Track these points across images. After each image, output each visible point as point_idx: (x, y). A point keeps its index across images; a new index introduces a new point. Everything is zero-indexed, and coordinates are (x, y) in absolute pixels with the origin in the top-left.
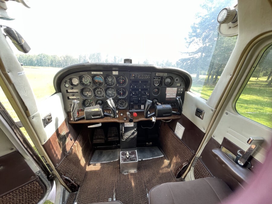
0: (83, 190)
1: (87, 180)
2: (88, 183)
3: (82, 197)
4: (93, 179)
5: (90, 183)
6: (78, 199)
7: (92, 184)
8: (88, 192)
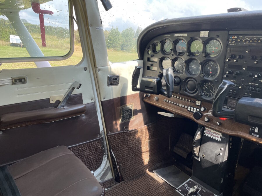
0: (123, 187)
1: (135, 182)
2: (133, 186)
3: (117, 191)
4: (140, 186)
5: (133, 187)
6: (113, 188)
7: (134, 189)
8: (125, 193)
